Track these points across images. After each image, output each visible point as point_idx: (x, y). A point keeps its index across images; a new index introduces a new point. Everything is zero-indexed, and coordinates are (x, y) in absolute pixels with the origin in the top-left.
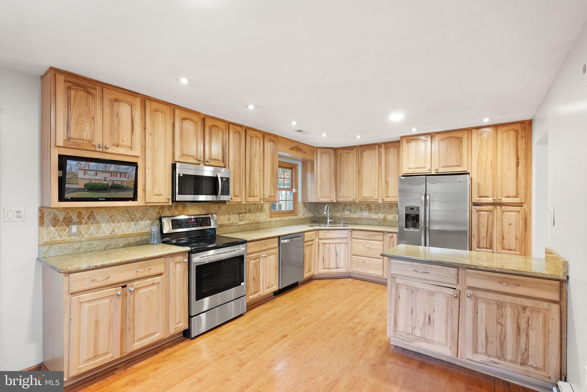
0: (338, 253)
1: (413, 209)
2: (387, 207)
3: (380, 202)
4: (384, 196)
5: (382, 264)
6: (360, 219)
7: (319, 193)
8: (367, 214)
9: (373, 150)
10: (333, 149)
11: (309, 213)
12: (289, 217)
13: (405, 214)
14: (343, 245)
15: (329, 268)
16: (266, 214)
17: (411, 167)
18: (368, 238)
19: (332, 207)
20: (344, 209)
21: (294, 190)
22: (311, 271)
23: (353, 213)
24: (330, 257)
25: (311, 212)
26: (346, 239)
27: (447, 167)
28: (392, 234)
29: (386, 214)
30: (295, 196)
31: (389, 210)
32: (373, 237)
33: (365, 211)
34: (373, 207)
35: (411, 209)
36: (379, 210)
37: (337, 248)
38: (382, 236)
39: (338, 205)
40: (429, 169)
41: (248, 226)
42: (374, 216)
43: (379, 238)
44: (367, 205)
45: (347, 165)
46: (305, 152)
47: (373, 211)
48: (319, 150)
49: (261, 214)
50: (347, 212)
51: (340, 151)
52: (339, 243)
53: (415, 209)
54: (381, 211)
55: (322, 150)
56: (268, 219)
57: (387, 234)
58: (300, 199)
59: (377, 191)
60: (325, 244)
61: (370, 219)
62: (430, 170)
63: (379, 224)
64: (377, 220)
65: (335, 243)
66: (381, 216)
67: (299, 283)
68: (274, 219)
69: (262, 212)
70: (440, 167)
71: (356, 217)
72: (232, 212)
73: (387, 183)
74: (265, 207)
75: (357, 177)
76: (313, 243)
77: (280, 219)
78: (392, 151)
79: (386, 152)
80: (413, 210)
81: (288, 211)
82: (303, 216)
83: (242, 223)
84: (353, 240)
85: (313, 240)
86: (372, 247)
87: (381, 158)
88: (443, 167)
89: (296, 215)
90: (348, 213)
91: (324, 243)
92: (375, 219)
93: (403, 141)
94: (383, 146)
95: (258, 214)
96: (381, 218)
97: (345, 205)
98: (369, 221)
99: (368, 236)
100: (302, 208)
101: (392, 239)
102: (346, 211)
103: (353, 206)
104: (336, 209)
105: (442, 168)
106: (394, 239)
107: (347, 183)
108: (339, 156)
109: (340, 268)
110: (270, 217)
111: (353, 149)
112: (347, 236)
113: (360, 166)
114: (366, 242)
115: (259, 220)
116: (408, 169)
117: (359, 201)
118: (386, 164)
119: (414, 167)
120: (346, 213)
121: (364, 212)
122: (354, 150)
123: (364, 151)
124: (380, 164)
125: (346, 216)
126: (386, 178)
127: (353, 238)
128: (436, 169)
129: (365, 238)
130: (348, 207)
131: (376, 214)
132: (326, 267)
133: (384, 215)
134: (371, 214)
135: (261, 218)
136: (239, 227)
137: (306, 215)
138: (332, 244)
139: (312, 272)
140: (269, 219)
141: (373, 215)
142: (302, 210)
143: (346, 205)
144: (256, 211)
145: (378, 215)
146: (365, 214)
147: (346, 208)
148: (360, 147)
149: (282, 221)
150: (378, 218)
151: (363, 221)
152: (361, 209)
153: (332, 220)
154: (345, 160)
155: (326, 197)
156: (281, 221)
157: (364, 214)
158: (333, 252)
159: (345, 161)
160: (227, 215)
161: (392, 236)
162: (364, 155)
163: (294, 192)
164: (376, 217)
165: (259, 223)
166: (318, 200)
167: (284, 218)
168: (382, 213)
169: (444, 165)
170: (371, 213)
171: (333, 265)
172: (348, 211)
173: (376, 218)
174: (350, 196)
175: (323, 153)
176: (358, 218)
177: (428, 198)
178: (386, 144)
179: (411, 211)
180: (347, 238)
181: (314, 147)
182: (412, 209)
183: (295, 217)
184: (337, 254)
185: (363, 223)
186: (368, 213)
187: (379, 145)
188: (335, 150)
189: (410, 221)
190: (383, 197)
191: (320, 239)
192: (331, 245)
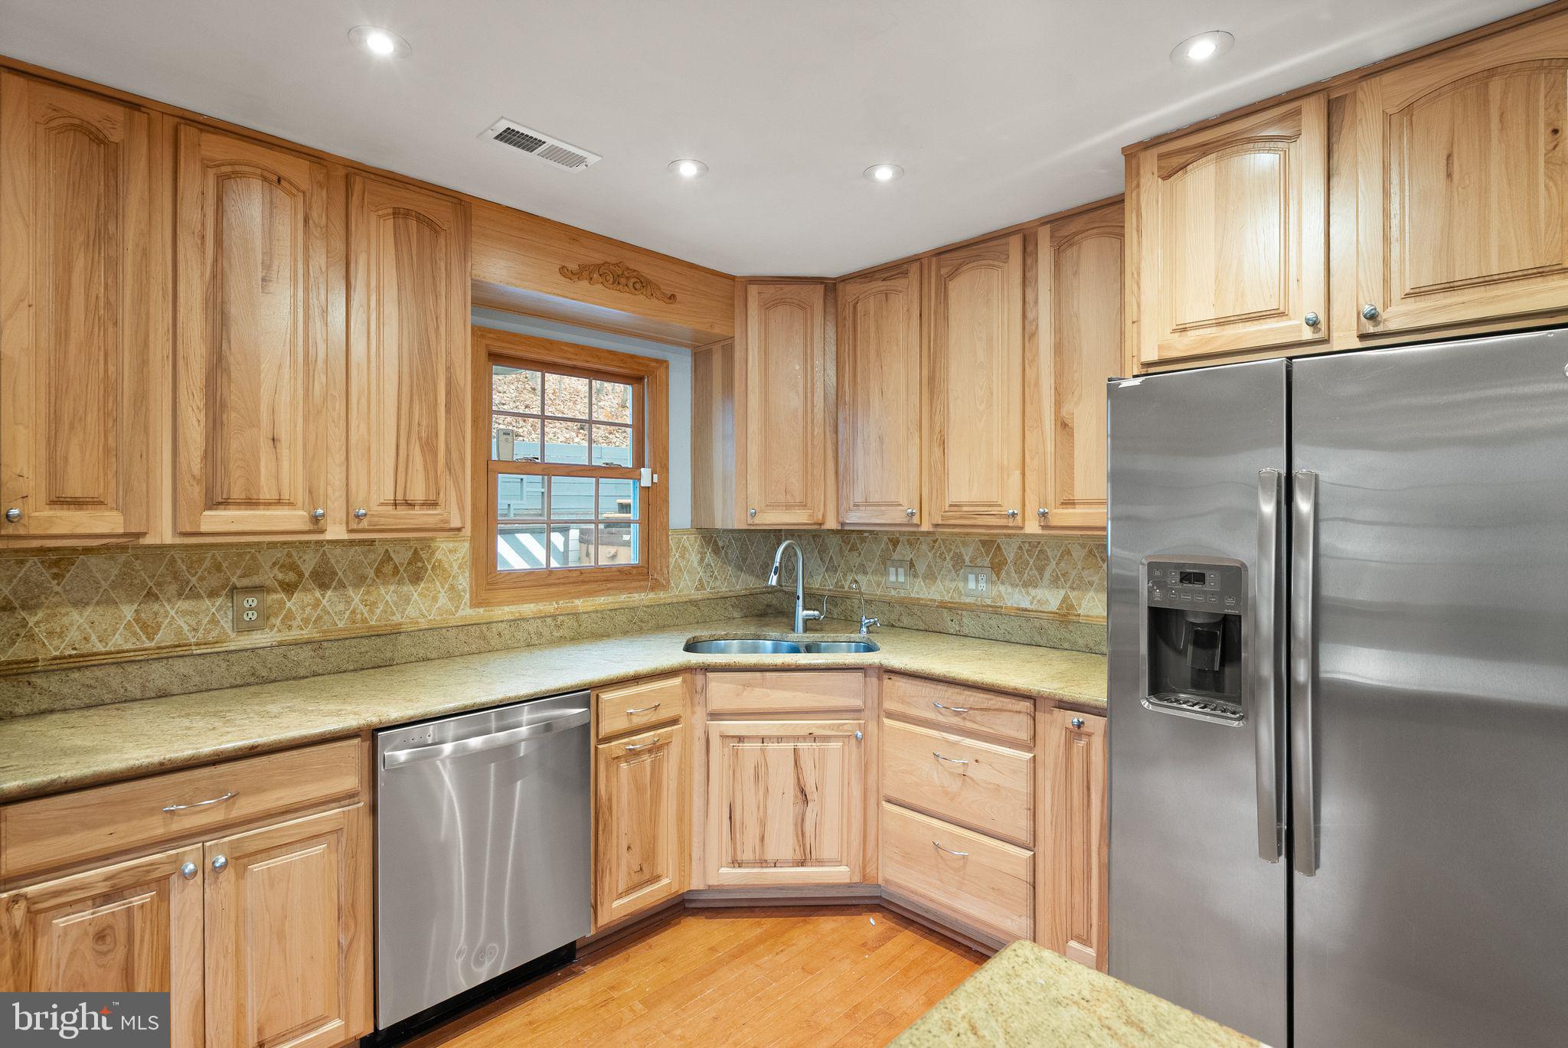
0: (810, 788)
1: (1200, 578)
2: (1078, 553)
3: (1032, 527)
4: (1051, 498)
5: (1024, 873)
6: (950, 609)
7: (754, 487)
8: (983, 586)
9: (996, 263)
10: (822, 283)
11: (738, 577)
12: (611, 599)
13: (1150, 608)
14: (836, 745)
15: (763, 863)
16: (452, 588)
17: (1190, 317)
18: (956, 721)
19: (841, 549)
20: (886, 561)
21: (646, 476)
22: (656, 879)
23: (925, 578)
24: (765, 807)
25: (752, 573)
26: (852, 715)
27: (1450, 287)
28: (1075, 717)
29: (1072, 588)
30: (654, 501)
31: (1086, 572)
32: (979, 719)
33: (977, 570)
34: (1012, 556)
35: (1186, 577)
36: (1041, 570)
37: (802, 763)
38: (1025, 720)
39: (863, 540)
40: (1311, 316)
41: (306, 653)
42: (1015, 597)
43: (1012, 732)
44: (984, 543)
45: (878, 354)
46: (672, 297)
47: (1013, 574)
48: (753, 290)
49: (408, 588)
50: (897, 575)
51: (852, 290)
52: (812, 737)
53: (1212, 582)
54: (1047, 574)
55: (771, 290)
56: (460, 613)
57: (1051, 712)
58: (680, 513)
59: (1017, 474)
60: (741, 739)
61: (996, 611)
62: (1323, 326)
63: (1037, 639)
64: (1028, 619)
65: (797, 738)
66: (1050, 599)
67: (578, 946)
68: (507, 609)
69: (416, 578)
70: (1397, 293)
71: (938, 598)
72: (172, 589)
73: (1064, 426)
74: (438, 555)
75: (925, 408)
76: (670, 735)
77: (549, 607)
78: (1090, 253)
79: (1057, 265)
80: (1198, 586)
81: (603, 569)
82: (701, 586)
83: (260, 639)
84: (887, 721)
85: (674, 721)
86: (973, 772)
87: (1036, 302)
88: (1416, 293)
89: (656, 586)
90: (901, 579)
91: (733, 737)
92: (1022, 613)
93: (1138, 174)
94: (1044, 235)
95: (388, 593)
96: (1050, 609)
97: (891, 540)
98: (993, 622)
99: (958, 713)
100: (694, 558)
101: (1082, 743)
102: (892, 570)
103: (924, 547)
104: (855, 559)
105: (1413, 305)
106: (1088, 745)
107: (881, 439)
108: (849, 311)
109: (820, 862)
110: (476, 603)
111: (905, 274)
112: (857, 703)
113: (935, 353)
114: (947, 741)
115: (397, 618)
116: (1174, 331)
117: (936, 525)
118: (1058, 330)
119: (1211, 314)
120: (892, 578)
121: (972, 577)
122: (910, 275)
123: (952, 275)
124: (1029, 334)
125: (893, 593)
126: (1058, 404)
127: (890, 715)
128: (1367, 309)
129: (941, 718)
130: (903, 552)
131: (1026, 585)
132: (748, 856)
133: (1062, 592)
134: (1002, 588)
135: (411, 611)
136: (224, 665)
137: (718, 583)
138: (780, 739)
139: (665, 881)
140: (467, 612)
141: (1010, 590)
142: (696, 564)
143: (895, 542)
144: (372, 574)
145: (1033, 591)
146: (976, 587)
147: (896, 556)
148: (934, 259)
149: (561, 618)
150: (1033, 607)
151: (964, 620)
152: (958, 562)
153: (816, 613)
154: (873, 330)
155: (788, 507)
156: (554, 617)
157: (972, 585)
158: (782, 780)
159: (872, 335)
160: (132, 602)
161: (1080, 725)
162: (953, 295)
163: (646, 482)
164: (1025, 604)
165: (393, 633)
166: (750, 522)
167: (578, 602)
168: (1055, 582)
169: (1426, 280)
170: (1003, 583)
171: (782, 844)
172: (901, 570)
173: (1026, 610)
174: (893, 499)
175: (776, 305)
176: (943, 605)
177: (1303, 506)
178: (1057, 221)
179: (1186, 592)
180: (859, 711)
181: (732, 278)
182: (1192, 577)
183: (651, 595)
184: (803, 791)
185: (966, 631)
186: (989, 581)
187: (1025, 235)
188: (830, 286)
189: (1182, 653)
190: (1046, 505)
191: (715, 716)
192: (772, 746)
